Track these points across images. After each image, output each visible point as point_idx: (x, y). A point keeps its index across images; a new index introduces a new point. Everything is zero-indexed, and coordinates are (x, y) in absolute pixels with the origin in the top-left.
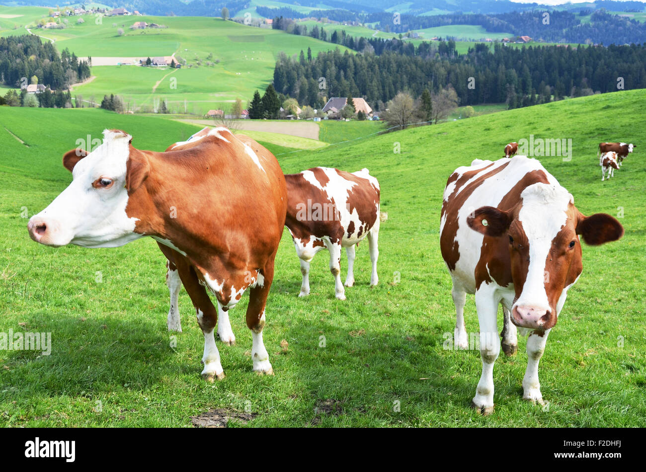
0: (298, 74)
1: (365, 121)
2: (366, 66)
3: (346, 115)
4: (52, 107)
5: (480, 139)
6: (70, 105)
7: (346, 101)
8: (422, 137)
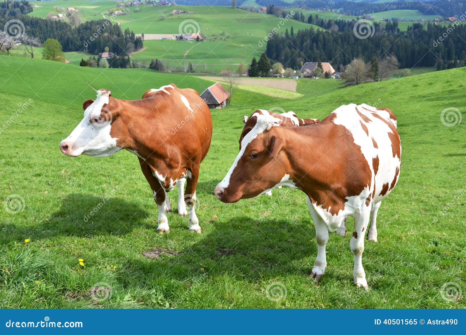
0: (284, 46)
1: (330, 79)
2: (332, 39)
3: (316, 74)
4: (117, 67)
5: (409, 93)
6: (130, 66)
7: (317, 64)
8: (368, 91)
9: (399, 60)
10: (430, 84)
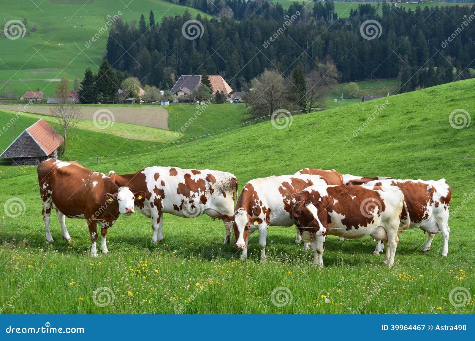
0: (138, 45)
1: (224, 104)
2: (224, 33)
3: (201, 97)
7: (201, 79)
8: (292, 129)
9: (340, 68)
10: (383, 116)
